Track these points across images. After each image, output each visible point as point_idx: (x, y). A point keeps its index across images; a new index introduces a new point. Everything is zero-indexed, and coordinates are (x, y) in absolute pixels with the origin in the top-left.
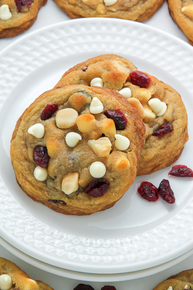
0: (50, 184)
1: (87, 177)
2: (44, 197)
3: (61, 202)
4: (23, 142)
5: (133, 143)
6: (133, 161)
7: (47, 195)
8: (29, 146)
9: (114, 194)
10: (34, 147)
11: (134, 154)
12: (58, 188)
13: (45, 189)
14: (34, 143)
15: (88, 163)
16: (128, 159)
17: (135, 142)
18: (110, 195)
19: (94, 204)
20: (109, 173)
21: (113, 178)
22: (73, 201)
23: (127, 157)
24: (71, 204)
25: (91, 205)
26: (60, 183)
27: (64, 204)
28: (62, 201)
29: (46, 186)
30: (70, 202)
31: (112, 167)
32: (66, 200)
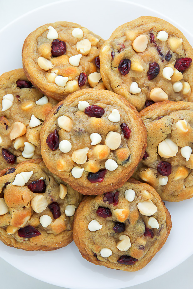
0: (72, 109)
1: (64, 137)
2: (67, 101)
3: (57, 111)
4: (112, 103)
5: (75, 180)
6: (62, 175)
7: (66, 104)
8: (108, 106)
9: (44, 150)
10: (105, 110)
11: (66, 177)
12: (67, 114)
13: (71, 104)
14: (107, 111)
15: (72, 142)
16: (64, 171)
17: (75, 182)
18: (45, 148)
19: (45, 134)
20: (59, 153)
21: (55, 155)
22: (53, 120)
23: (66, 171)
24: (52, 118)
25: (45, 132)
26: (69, 116)
27: (55, 114)
28: (57, 113)
29: (73, 106)
30: (54, 118)
31: (63, 157)
32: (56, 116)
